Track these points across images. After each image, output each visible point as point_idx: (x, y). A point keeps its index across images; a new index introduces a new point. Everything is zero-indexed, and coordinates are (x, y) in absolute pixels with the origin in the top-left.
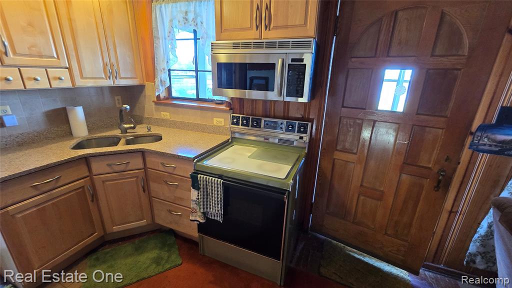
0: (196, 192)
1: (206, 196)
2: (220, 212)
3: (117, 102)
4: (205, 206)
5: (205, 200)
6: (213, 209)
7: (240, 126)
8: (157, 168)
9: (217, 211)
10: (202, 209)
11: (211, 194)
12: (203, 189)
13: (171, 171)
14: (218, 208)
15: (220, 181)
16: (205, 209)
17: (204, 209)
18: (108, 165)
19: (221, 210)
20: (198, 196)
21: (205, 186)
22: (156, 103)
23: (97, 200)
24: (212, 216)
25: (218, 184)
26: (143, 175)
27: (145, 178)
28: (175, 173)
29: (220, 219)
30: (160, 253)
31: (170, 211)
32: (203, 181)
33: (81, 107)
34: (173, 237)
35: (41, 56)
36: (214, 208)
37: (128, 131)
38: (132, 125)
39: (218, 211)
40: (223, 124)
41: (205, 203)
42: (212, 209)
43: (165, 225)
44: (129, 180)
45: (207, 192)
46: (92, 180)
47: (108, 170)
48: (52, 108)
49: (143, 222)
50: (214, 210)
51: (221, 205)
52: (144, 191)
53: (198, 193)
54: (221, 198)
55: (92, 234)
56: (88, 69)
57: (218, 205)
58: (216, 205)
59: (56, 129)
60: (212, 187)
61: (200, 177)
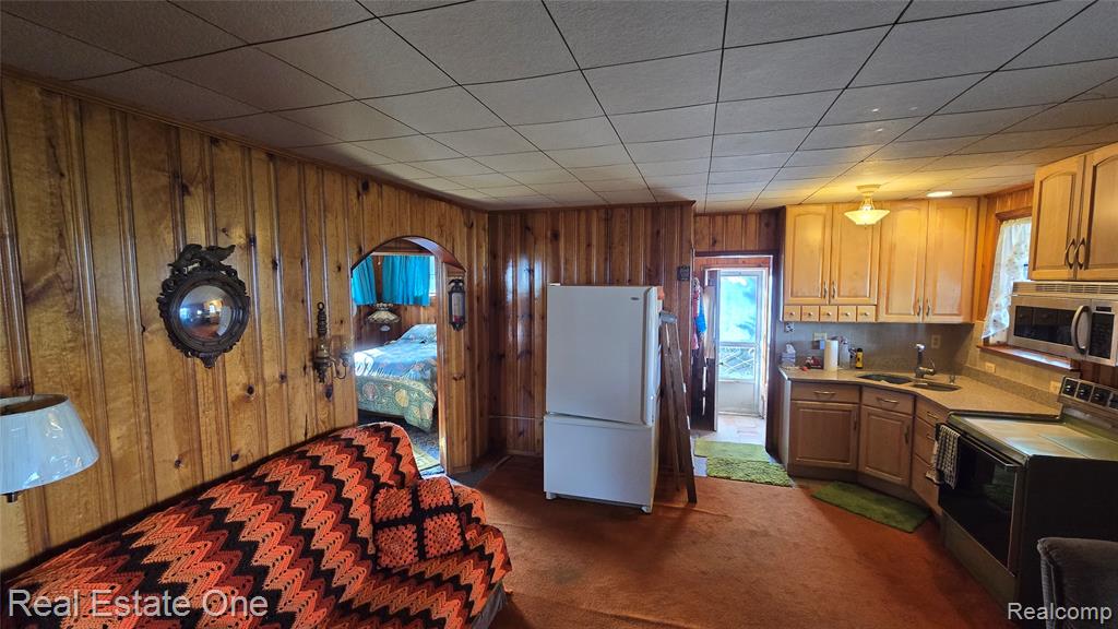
1: (943, 450)
3: (933, 341)
5: (942, 455)
7: (1075, 398)
8: (925, 419)
11: (947, 449)
12: (942, 441)
14: (951, 467)
18: (877, 398)
21: (944, 438)
22: (983, 350)
24: (946, 479)
25: (954, 439)
26: (909, 422)
27: (911, 426)
29: (952, 484)
32: (944, 433)
36: (948, 468)
37: (925, 376)
38: (931, 370)
39: (950, 471)
41: (942, 459)
44: (894, 422)
45: (945, 445)
46: (860, 408)
47: (875, 403)
49: (898, 480)
52: (907, 442)
55: (845, 461)
56: (896, 305)
60: (949, 440)
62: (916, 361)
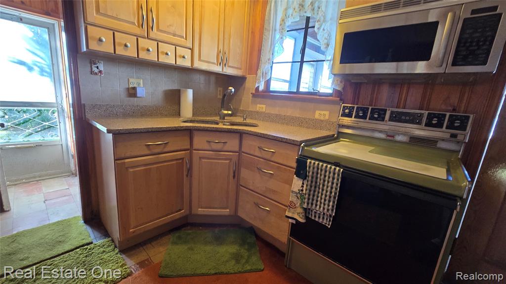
0: (300, 182)
1: (314, 187)
2: (330, 212)
4: (311, 201)
5: (312, 192)
6: (320, 207)
7: (353, 119)
8: (252, 153)
9: (326, 210)
10: (306, 204)
11: (321, 186)
12: (312, 177)
13: (268, 156)
14: (329, 206)
15: (339, 170)
16: (310, 205)
17: (308, 204)
18: (207, 141)
19: (332, 210)
20: (303, 187)
21: (315, 174)
22: (254, 96)
23: (191, 176)
24: (315, 216)
25: (334, 174)
26: (235, 159)
27: (237, 163)
28: (272, 159)
29: (328, 223)
30: (240, 250)
31: (257, 205)
32: (314, 168)
33: (192, 90)
34: (254, 237)
35: (174, 35)
36: (322, 205)
37: (226, 118)
38: (230, 112)
39: (328, 210)
40: (327, 117)
41: (311, 197)
42: (318, 207)
43: (248, 220)
44: (223, 161)
45: (316, 182)
46: (191, 154)
47: (207, 146)
48: (170, 88)
49: (226, 212)
50: (322, 208)
51: (334, 202)
52: (234, 177)
53: (303, 184)
54: (335, 194)
55: (180, 210)
57: (329, 201)
58: (327, 202)
59: (169, 107)
60: (325, 176)
61: (310, 163)
62: (219, 105)
